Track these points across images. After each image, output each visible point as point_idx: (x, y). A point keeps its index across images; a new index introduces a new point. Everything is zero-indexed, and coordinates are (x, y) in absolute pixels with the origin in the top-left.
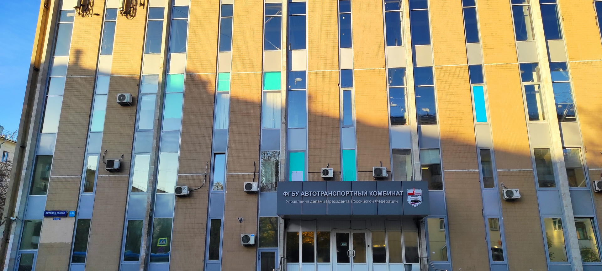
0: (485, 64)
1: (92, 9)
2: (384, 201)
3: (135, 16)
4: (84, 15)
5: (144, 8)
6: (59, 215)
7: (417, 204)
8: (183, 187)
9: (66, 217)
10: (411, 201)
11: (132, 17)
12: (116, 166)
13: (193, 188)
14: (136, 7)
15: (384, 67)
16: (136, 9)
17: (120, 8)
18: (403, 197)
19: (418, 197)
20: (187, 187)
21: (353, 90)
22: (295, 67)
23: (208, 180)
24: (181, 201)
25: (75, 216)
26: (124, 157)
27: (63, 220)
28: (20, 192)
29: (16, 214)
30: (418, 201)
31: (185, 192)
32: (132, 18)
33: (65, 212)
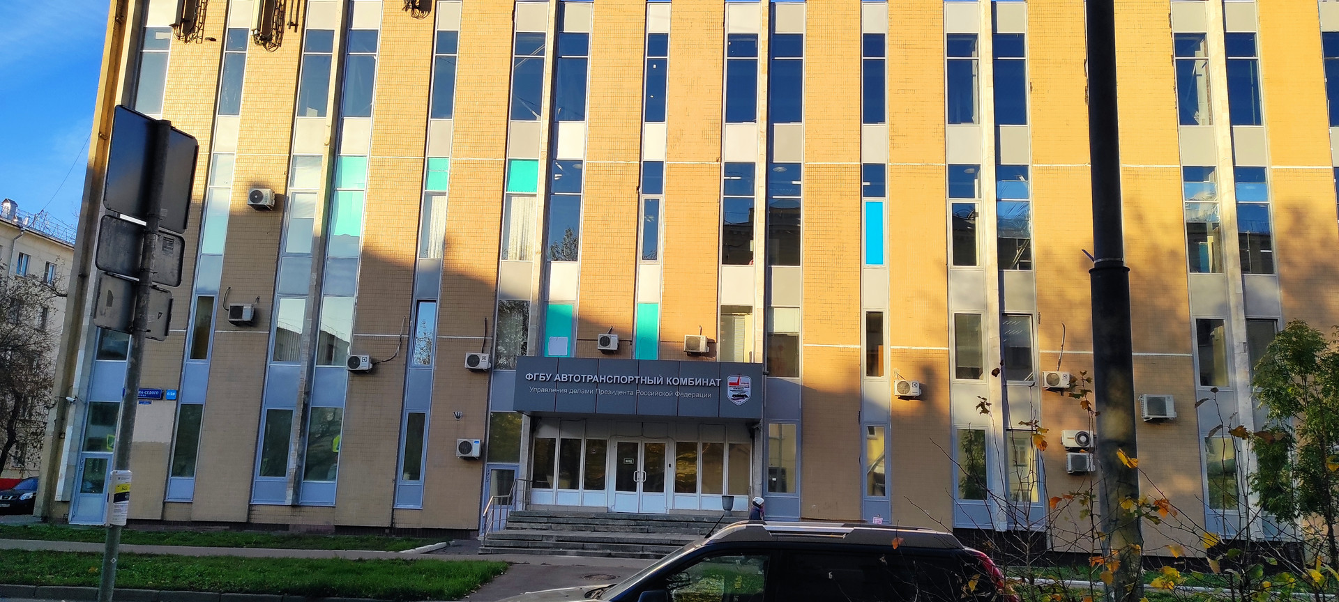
0: (890, 164)
1: (202, 28)
2: (689, 395)
3: (280, 45)
4: (188, 39)
5: (296, 31)
6: (148, 396)
7: (743, 401)
8: (361, 357)
9: (162, 399)
10: (733, 396)
11: (275, 46)
12: (246, 316)
13: (379, 358)
14: (283, 29)
15: (717, 161)
16: (282, 32)
17: (254, 31)
18: (721, 388)
19: (745, 389)
20: (368, 356)
21: (662, 198)
22: (563, 153)
23: (405, 347)
24: (357, 379)
25: (177, 399)
26: (260, 300)
27: (155, 403)
28: (81, 354)
29: (75, 392)
30: (743, 396)
31: (365, 365)
32: (275, 48)
33: (159, 391)
